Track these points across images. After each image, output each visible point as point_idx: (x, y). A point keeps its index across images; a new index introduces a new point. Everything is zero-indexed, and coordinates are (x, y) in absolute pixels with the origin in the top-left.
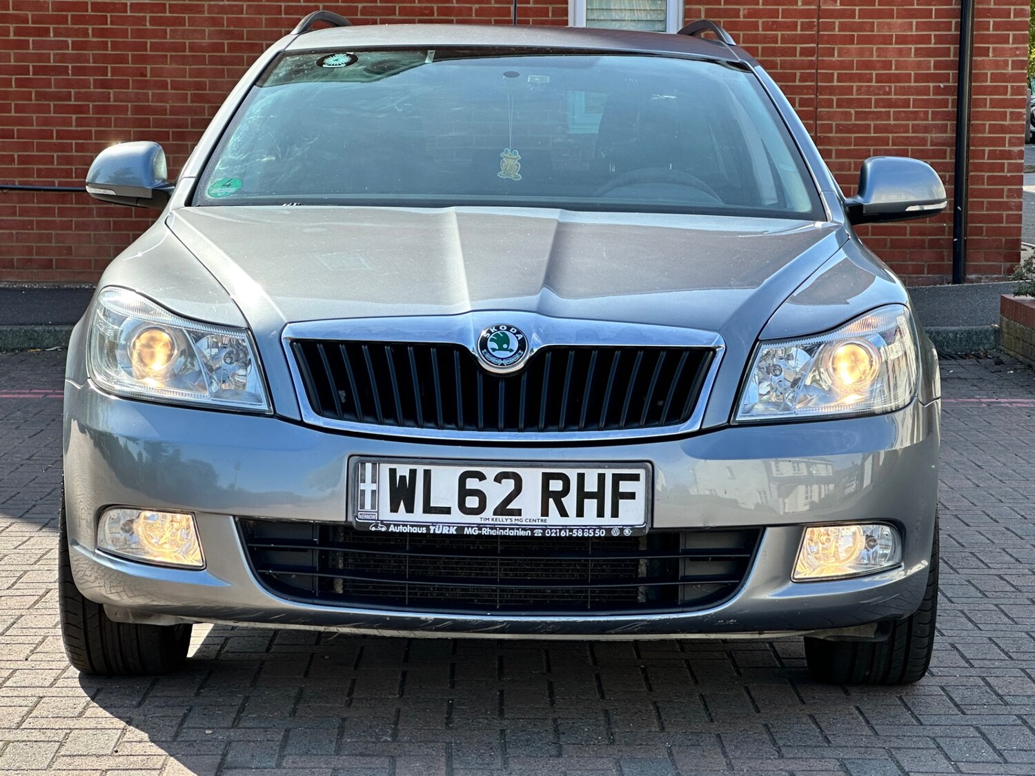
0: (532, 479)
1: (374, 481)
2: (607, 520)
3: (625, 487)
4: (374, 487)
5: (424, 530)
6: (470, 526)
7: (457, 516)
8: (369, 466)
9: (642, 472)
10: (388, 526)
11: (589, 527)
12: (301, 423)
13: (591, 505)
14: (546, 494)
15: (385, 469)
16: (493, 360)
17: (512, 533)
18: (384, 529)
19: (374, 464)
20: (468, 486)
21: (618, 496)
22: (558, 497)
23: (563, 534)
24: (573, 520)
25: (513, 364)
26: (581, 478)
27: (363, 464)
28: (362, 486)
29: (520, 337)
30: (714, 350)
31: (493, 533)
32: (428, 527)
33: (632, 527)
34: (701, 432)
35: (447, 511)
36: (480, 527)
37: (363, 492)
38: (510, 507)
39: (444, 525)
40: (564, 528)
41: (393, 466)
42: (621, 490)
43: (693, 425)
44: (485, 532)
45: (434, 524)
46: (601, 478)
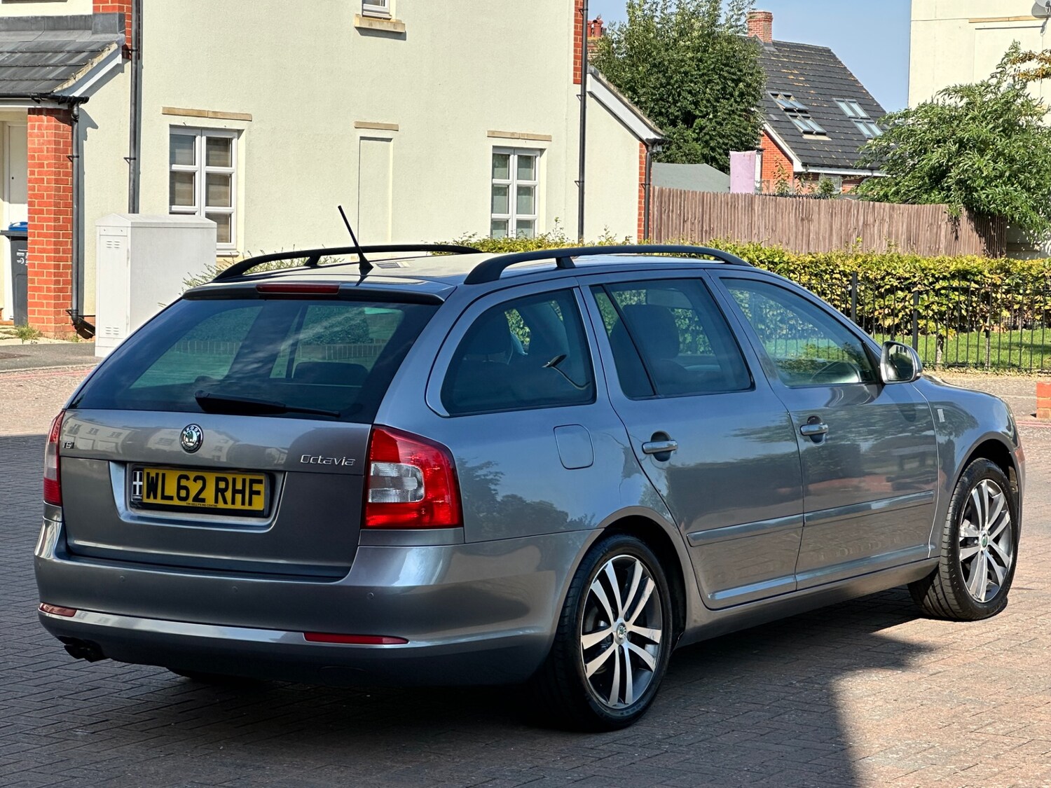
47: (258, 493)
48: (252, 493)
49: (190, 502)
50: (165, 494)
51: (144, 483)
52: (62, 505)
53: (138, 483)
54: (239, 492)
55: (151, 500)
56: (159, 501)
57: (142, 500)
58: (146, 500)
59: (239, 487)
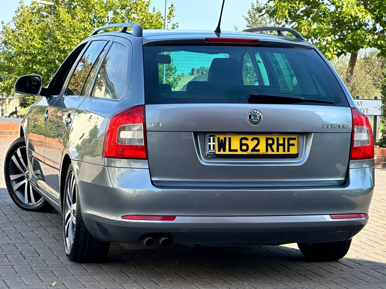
47: (293, 145)
48: (289, 145)
49: (249, 152)
50: (232, 148)
51: (216, 144)
52: (148, 160)
53: (212, 143)
54: (281, 145)
55: (222, 152)
56: (227, 152)
57: (215, 152)
58: (217, 153)
59: (281, 142)
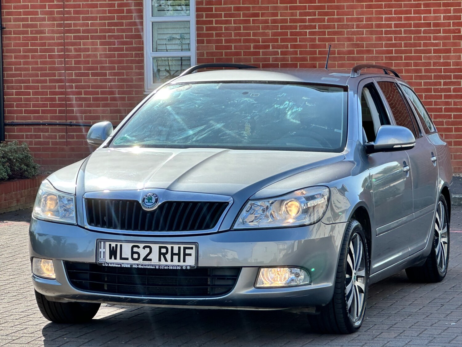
0: (155, 248)
1: (104, 248)
2: (182, 263)
3: (188, 251)
4: (104, 250)
5: (120, 266)
6: (135, 264)
7: (131, 261)
8: (102, 243)
9: (194, 246)
10: (108, 264)
11: (175, 266)
12: (84, 228)
13: (176, 258)
14: (160, 253)
15: (107, 244)
16: (146, 206)
17: (149, 267)
18: (107, 265)
19: (104, 242)
20: (134, 251)
21: (185, 255)
22: (164, 254)
23: (166, 268)
24: (169, 263)
25: (152, 207)
26: (172, 248)
27: (101, 242)
28: (100, 250)
29: (156, 198)
30: (228, 203)
31: (142, 267)
32: (121, 265)
33: (190, 266)
34: (218, 232)
35: (127, 259)
36: (138, 265)
37: (101, 252)
38: (148, 258)
39: (126, 264)
40: (166, 266)
41: (110, 243)
42: (186, 253)
43: (215, 229)
44: (140, 267)
45: (123, 263)
46: (179, 248)
